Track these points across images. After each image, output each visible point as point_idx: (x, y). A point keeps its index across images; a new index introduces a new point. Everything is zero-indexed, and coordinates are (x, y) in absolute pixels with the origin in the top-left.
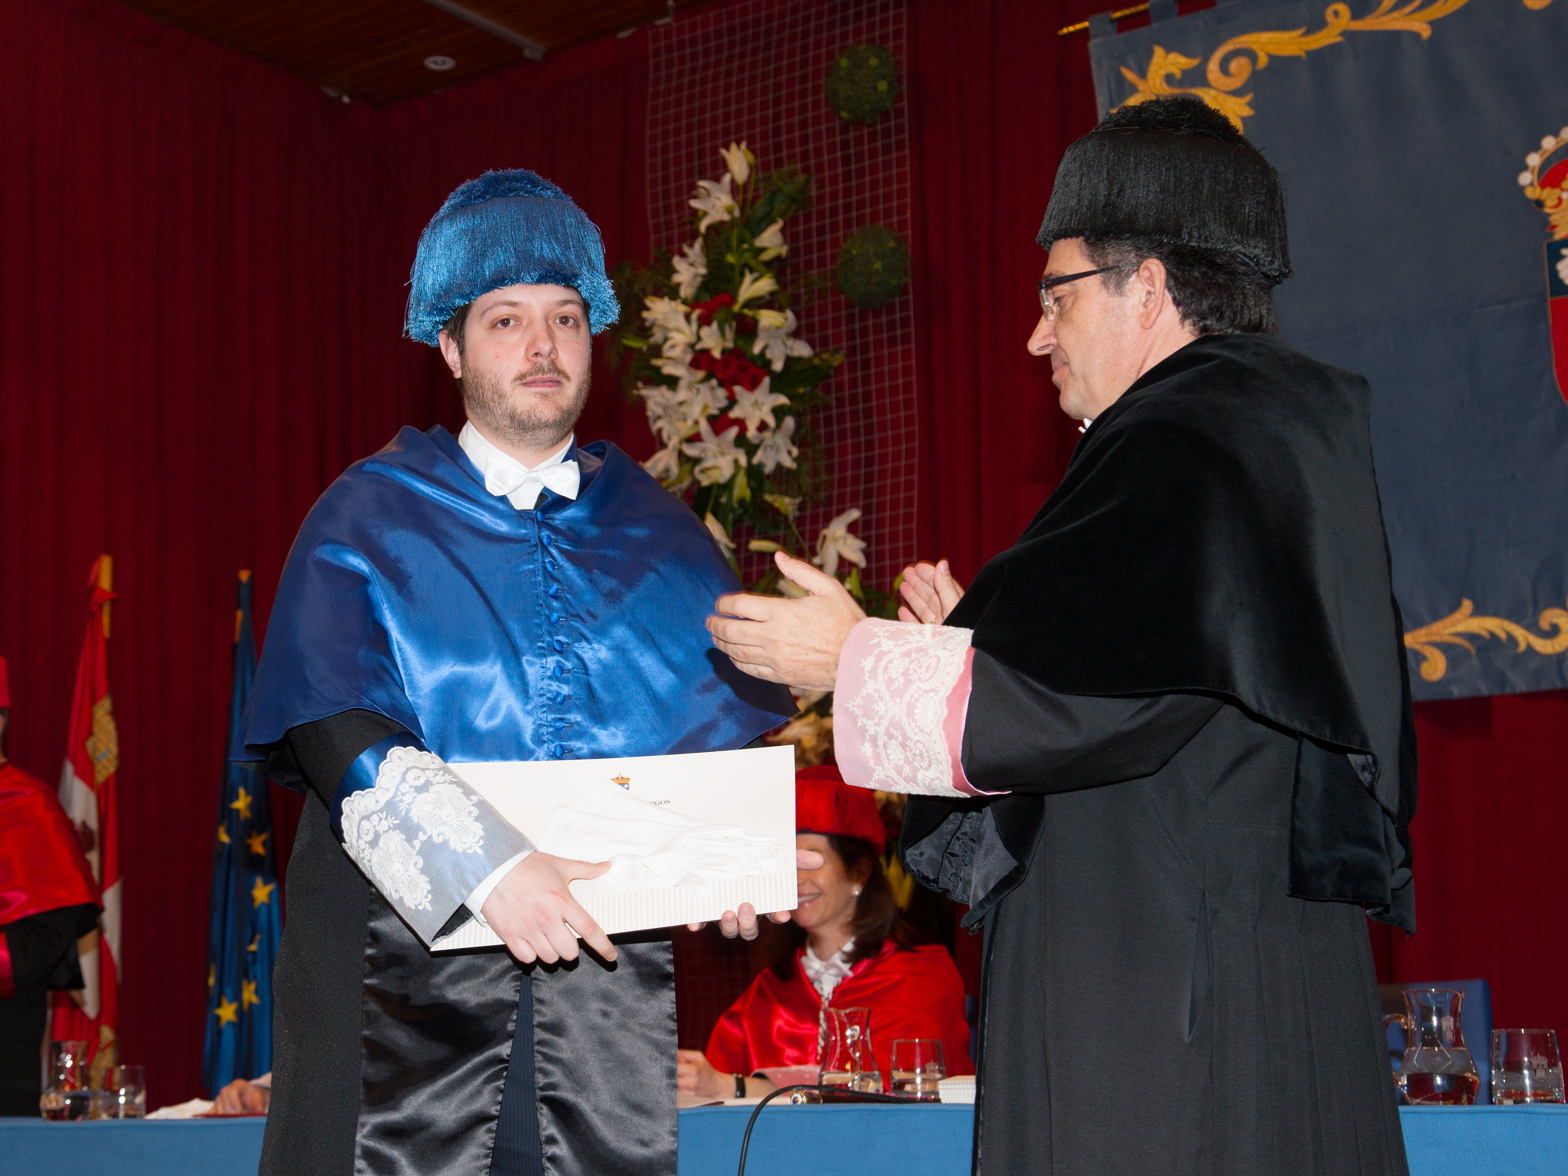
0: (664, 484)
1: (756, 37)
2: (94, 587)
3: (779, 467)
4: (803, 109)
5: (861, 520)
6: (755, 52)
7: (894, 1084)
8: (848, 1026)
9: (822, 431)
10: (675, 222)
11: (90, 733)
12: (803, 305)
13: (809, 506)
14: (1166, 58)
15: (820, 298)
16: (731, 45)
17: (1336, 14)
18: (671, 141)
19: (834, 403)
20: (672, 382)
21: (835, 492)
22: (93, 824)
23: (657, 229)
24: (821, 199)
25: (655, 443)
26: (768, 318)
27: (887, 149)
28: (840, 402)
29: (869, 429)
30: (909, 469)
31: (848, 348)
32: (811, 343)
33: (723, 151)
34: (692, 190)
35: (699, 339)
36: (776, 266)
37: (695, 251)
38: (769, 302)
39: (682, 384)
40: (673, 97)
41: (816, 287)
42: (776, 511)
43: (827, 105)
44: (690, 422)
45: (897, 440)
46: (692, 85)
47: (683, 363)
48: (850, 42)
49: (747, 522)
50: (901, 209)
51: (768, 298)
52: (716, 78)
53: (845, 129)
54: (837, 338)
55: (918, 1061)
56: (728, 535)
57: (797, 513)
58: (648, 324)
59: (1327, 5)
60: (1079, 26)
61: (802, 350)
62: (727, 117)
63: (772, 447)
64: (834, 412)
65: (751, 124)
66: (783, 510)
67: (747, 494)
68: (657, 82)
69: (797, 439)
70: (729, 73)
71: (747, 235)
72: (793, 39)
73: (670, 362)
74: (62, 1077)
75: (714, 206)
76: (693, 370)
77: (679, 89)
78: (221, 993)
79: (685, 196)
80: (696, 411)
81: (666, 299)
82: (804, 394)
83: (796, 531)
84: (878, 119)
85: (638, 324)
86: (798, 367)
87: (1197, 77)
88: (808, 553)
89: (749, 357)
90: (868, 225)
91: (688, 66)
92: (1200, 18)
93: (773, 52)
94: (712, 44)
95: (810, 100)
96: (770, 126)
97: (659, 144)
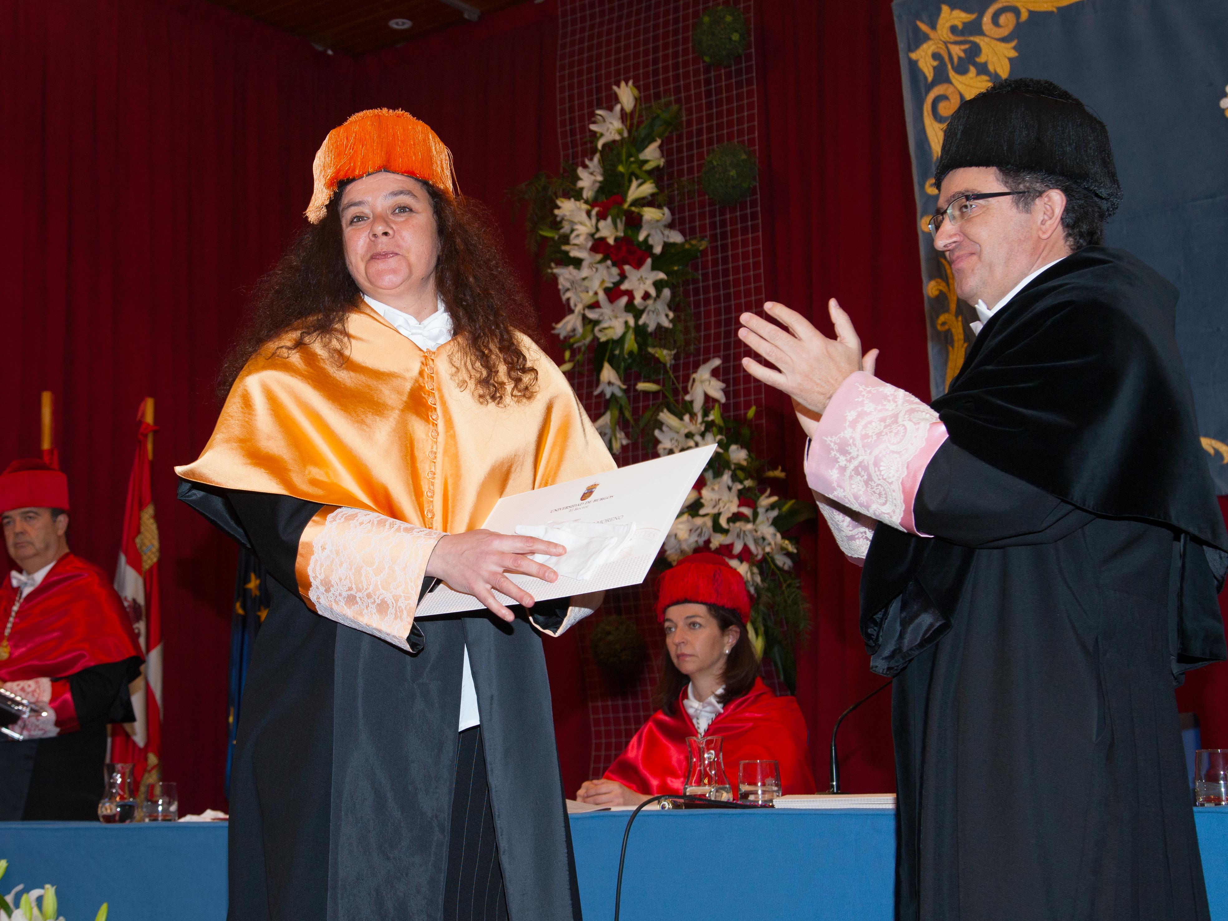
0: (572, 340)
2: (141, 422)
3: (659, 327)
4: (676, 55)
5: (722, 366)
6: (638, 12)
8: (706, 750)
9: (692, 299)
10: (579, 142)
11: (138, 532)
12: (676, 203)
14: (951, 13)
15: (689, 198)
18: (575, 80)
19: (700, 278)
20: (577, 263)
21: (702, 346)
22: (141, 600)
23: (565, 147)
24: (689, 123)
25: (566, 309)
26: (650, 214)
27: (739, 85)
28: (705, 277)
29: (727, 297)
31: (711, 236)
32: (683, 232)
33: (615, 88)
34: (592, 117)
35: (597, 230)
36: (656, 174)
37: (594, 163)
38: (650, 202)
39: (585, 264)
40: (576, 47)
41: (686, 190)
42: (657, 360)
43: (693, 53)
44: (591, 293)
45: (748, 306)
46: (591, 37)
47: (585, 248)
48: (711, 4)
49: (635, 369)
50: (751, 130)
51: (650, 198)
52: (609, 32)
53: (707, 70)
54: (703, 228)
55: (759, 777)
56: (620, 379)
57: (673, 362)
58: (558, 219)
61: (676, 237)
62: (618, 62)
63: (653, 312)
64: (701, 285)
65: (636, 67)
66: (662, 359)
67: (635, 348)
68: (564, 36)
69: (673, 305)
70: (619, 29)
71: (634, 151)
72: (667, 2)
73: (576, 247)
74: (114, 791)
75: (608, 129)
76: (592, 253)
77: (582, 41)
79: (587, 122)
80: (595, 285)
81: (572, 200)
82: (678, 270)
83: (672, 376)
84: (733, 62)
85: (551, 219)
86: (673, 251)
87: (975, 28)
88: (681, 392)
89: (635, 243)
90: (725, 143)
91: (588, 24)
93: (652, 13)
94: (607, 7)
95: (680, 48)
96: (651, 68)
97: (567, 83)
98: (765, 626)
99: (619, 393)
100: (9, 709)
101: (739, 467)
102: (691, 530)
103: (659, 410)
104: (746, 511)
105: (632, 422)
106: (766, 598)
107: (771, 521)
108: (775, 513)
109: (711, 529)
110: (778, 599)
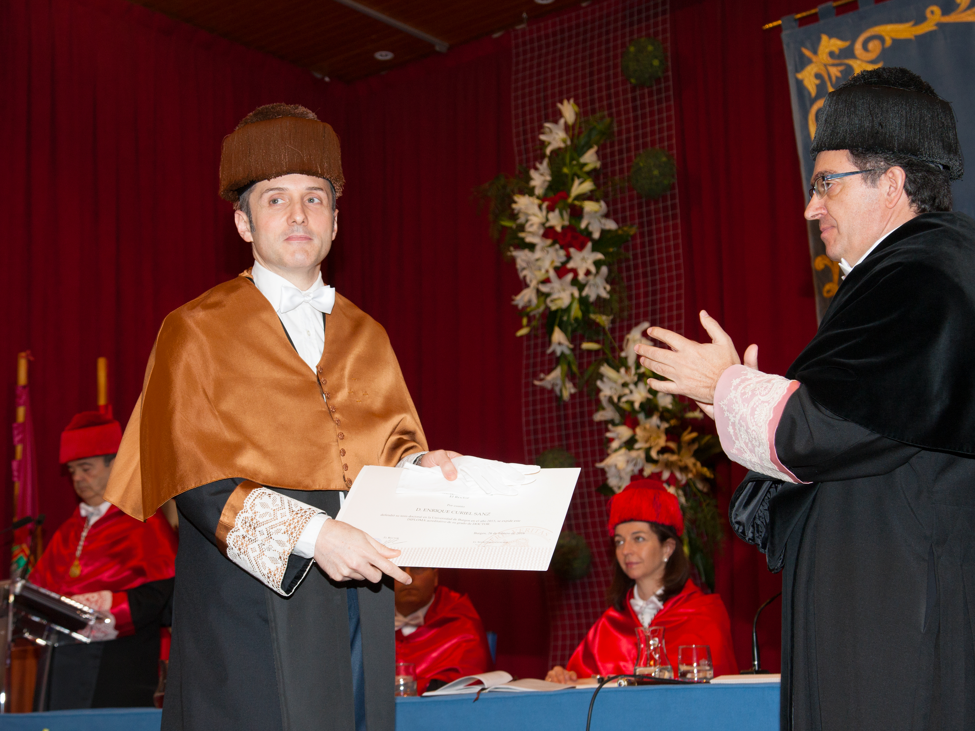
0: (528, 310)
1: (578, 35)
3: (599, 298)
4: (608, 78)
6: (577, 44)
7: (681, 673)
8: (651, 638)
9: (624, 274)
10: (531, 149)
12: (610, 198)
13: (618, 320)
14: (829, 42)
15: (621, 193)
16: (563, 40)
17: (932, 12)
18: (527, 99)
19: (631, 257)
20: (532, 247)
21: (634, 312)
23: (520, 153)
24: (620, 133)
25: (522, 285)
26: (589, 206)
27: (659, 101)
28: (635, 257)
29: (653, 273)
30: (679, 297)
31: (639, 223)
32: (616, 221)
33: (559, 105)
34: (541, 129)
35: (547, 220)
36: (594, 175)
37: (544, 166)
38: (590, 197)
39: (538, 248)
40: (528, 73)
41: (618, 187)
42: (597, 325)
43: (622, 76)
44: (543, 271)
45: (670, 279)
46: (539, 65)
47: (538, 235)
48: (635, 36)
49: (580, 332)
50: (670, 138)
51: (589, 194)
52: (554, 60)
53: (634, 89)
54: (632, 217)
55: (695, 659)
56: (568, 340)
57: (611, 325)
58: (516, 212)
59: (926, 7)
60: (775, 24)
61: (611, 225)
62: (561, 84)
63: (594, 285)
64: (632, 263)
65: (576, 88)
66: (601, 323)
67: (579, 314)
68: (517, 64)
69: (609, 280)
70: (561, 57)
71: (575, 155)
72: (600, 35)
73: (530, 235)
75: (554, 139)
76: (544, 239)
77: (531, 67)
79: (537, 133)
80: (547, 264)
81: (527, 196)
82: (613, 252)
83: (610, 336)
84: (654, 83)
85: (510, 211)
86: (609, 236)
87: (849, 53)
88: (618, 350)
89: (578, 230)
90: (649, 148)
91: (536, 53)
92: (849, 17)
93: (588, 44)
94: (551, 40)
95: (611, 72)
96: (588, 89)
97: (520, 101)
99: (567, 352)
100: (77, 617)
101: (666, 410)
102: (628, 462)
103: (600, 364)
104: (672, 445)
105: (578, 374)
106: (689, 514)
107: (692, 452)
108: (695, 446)
109: (644, 461)
110: (700, 516)
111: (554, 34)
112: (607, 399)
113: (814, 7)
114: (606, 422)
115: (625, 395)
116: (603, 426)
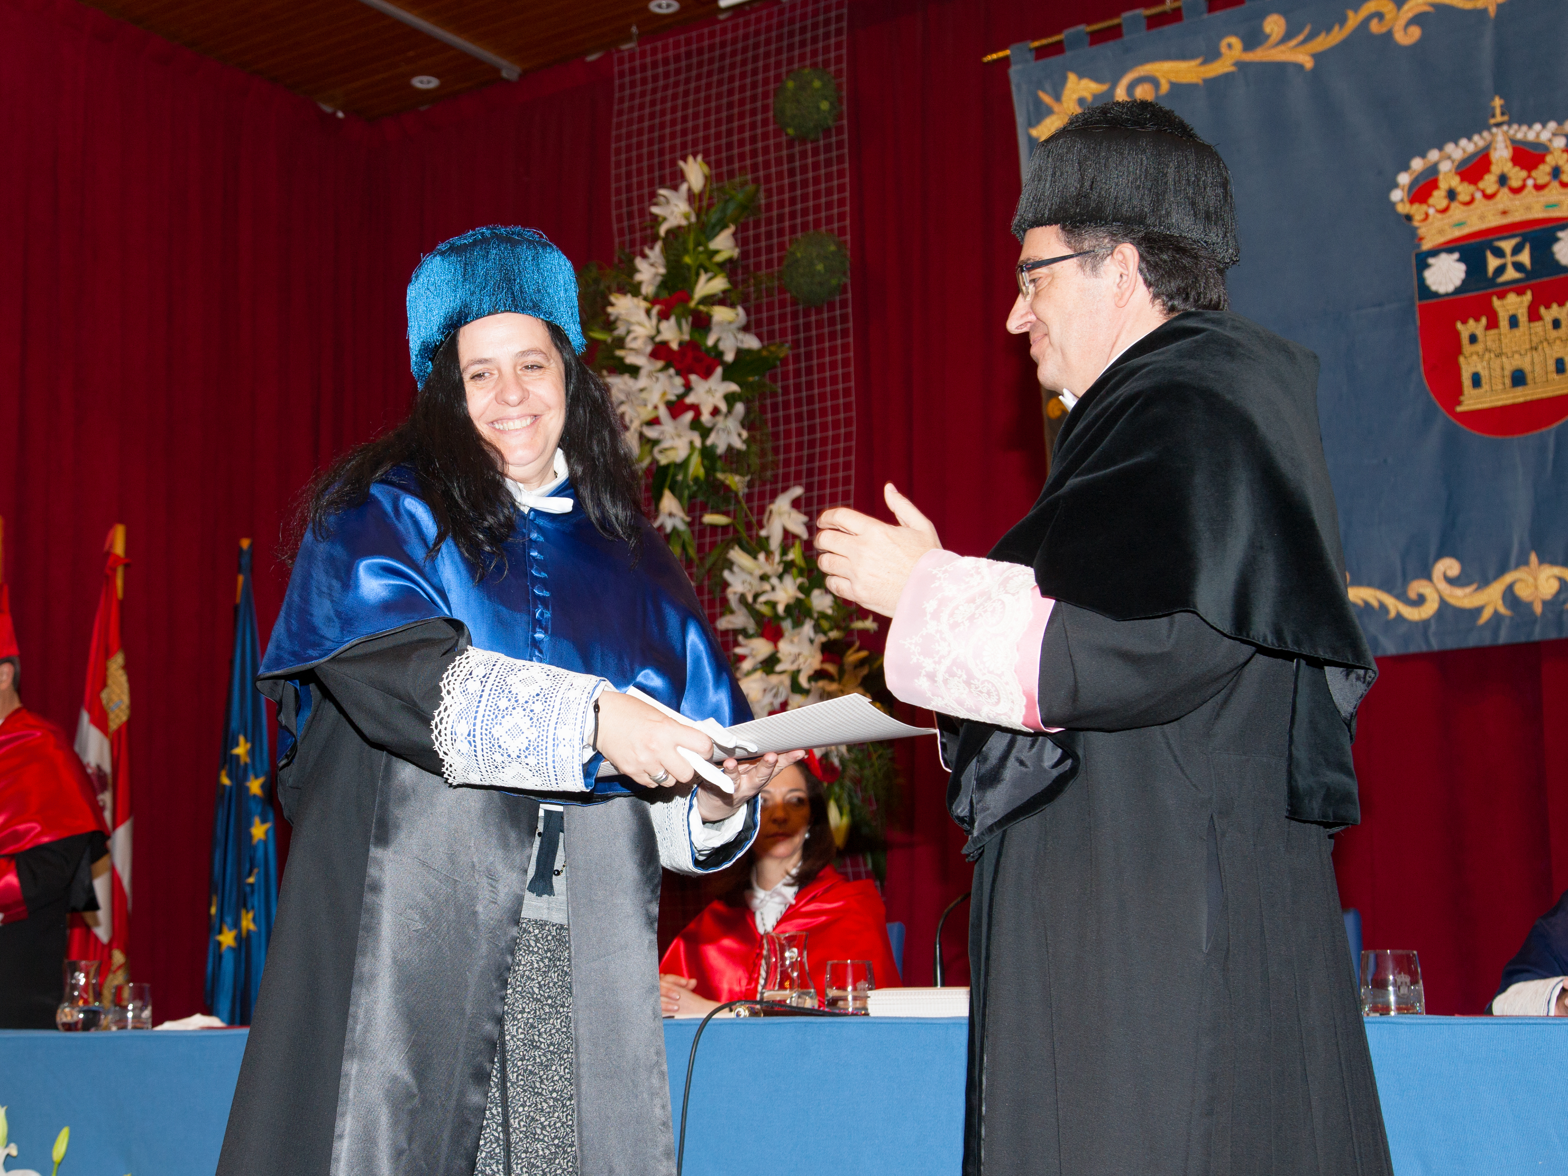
1: (711, 61)
2: (109, 554)
3: (730, 448)
4: (753, 126)
5: (804, 497)
6: (710, 74)
8: (787, 948)
9: (769, 416)
10: (638, 227)
11: (104, 685)
12: (752, 302)
13: (757, 483)
14: (1078, 83)
15: (767, 296)
16: (689, 68)
17: (1230, 46)
18: (634, 153)
19: (780, 391)
20: (634, 371)
21: (781, 471)
22: (107, 767)
23: (621, 232)
24: (769, 207)
26: (720, 314)
27: (828, 163)
28: (786, 390)
29: (811, 415)
30: (847, 451)
31: (793, 341)
32: (759, 336)
33: (681, 163)
34: (653, 198)
35: (658, 332)
36: (729, 268)
37: (655, 253)
39: (643, 373)
40: (636, 114)
41: (764, 286)
42: (727, 488)
43: (775, 123)
44: (650, 407)
45: (836, 425)
46: (653, 103)
47: (644, 354)
48: (796, 66)
49: (700, 498)
50: (841, 217)
51: (721, 295)
52: (675, 97)
53: (791, 144)
54: (783, 333)
55: (849, 978)
56: (684, 509)
57: (746, 490)
58: (612, 318)
59: (1221, 37)
60: (1001, 54)
61: (752, 342)
62: (684, 133)
63: (724, 430)
64: (780, 399)
65: (706, 139)
66: (734, 487)
67: (701, 472)
68: (621, 100)
69: (747, 423)
70: (686, 93)
71: (702, 238)
72: (744, 63)
73: (633, 353)
74: (76, 993)
75: (672, 213)
76: (653, 360)
77: (642, 107)
78: (222, 921)
79: (647, 203)
80: (655, 397)
81: (629, 296)
82: (752, 382)
83: (745, 506)
84: (821, 135)
85: (603, 318)
86: (748, 358)
88: (756, 527)
89: (703, 348)
90: (811, 231)
91: (650, 86)
92: (1109, 48)
93: (726, 75)
94: (672, 67)
95: (759, 117)
96: (724, 141)
97: (623, 156)
98: (851, 803)
99: (682, 527)
101: (823, 615)
102: (765, 690)
103: (728, 546)
104: (831, 668)
105: (696, 561)
106: (852, 770)
107: (859, 680)
108: (865, 671)
109: (789, 689)
110: (867, 772)
111: (677, 58)
112: (737, 596)
113: (1059, 32)
114: (736, 632)
115: (764, 592)
116: (731, 638)
